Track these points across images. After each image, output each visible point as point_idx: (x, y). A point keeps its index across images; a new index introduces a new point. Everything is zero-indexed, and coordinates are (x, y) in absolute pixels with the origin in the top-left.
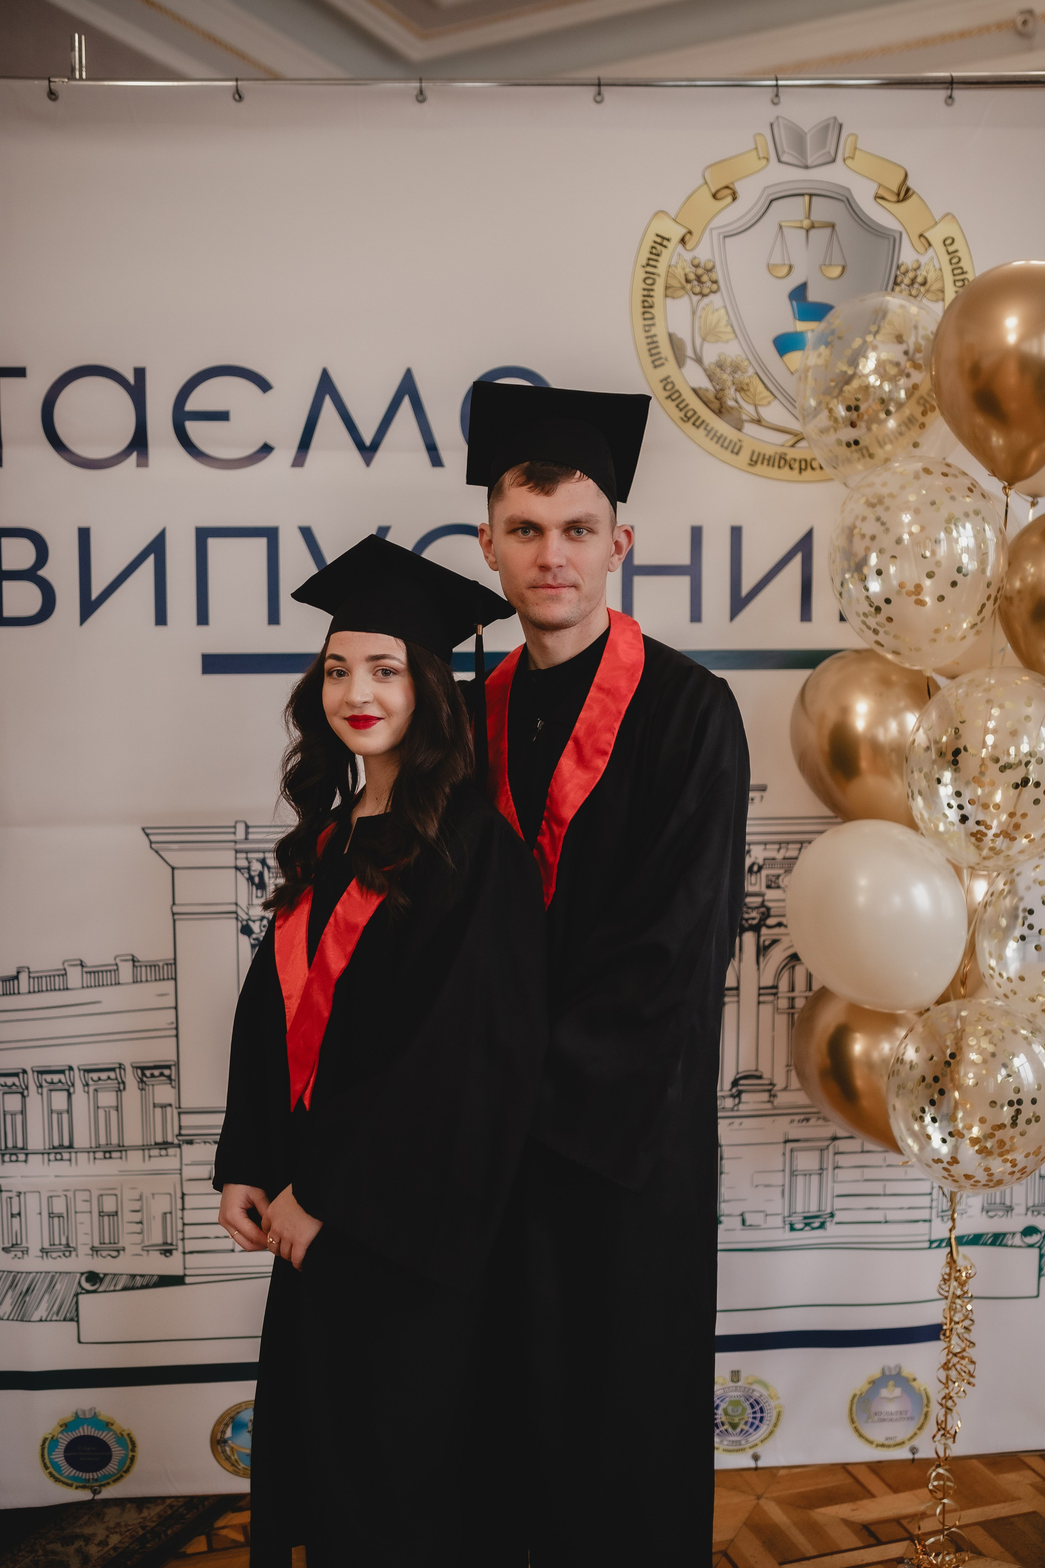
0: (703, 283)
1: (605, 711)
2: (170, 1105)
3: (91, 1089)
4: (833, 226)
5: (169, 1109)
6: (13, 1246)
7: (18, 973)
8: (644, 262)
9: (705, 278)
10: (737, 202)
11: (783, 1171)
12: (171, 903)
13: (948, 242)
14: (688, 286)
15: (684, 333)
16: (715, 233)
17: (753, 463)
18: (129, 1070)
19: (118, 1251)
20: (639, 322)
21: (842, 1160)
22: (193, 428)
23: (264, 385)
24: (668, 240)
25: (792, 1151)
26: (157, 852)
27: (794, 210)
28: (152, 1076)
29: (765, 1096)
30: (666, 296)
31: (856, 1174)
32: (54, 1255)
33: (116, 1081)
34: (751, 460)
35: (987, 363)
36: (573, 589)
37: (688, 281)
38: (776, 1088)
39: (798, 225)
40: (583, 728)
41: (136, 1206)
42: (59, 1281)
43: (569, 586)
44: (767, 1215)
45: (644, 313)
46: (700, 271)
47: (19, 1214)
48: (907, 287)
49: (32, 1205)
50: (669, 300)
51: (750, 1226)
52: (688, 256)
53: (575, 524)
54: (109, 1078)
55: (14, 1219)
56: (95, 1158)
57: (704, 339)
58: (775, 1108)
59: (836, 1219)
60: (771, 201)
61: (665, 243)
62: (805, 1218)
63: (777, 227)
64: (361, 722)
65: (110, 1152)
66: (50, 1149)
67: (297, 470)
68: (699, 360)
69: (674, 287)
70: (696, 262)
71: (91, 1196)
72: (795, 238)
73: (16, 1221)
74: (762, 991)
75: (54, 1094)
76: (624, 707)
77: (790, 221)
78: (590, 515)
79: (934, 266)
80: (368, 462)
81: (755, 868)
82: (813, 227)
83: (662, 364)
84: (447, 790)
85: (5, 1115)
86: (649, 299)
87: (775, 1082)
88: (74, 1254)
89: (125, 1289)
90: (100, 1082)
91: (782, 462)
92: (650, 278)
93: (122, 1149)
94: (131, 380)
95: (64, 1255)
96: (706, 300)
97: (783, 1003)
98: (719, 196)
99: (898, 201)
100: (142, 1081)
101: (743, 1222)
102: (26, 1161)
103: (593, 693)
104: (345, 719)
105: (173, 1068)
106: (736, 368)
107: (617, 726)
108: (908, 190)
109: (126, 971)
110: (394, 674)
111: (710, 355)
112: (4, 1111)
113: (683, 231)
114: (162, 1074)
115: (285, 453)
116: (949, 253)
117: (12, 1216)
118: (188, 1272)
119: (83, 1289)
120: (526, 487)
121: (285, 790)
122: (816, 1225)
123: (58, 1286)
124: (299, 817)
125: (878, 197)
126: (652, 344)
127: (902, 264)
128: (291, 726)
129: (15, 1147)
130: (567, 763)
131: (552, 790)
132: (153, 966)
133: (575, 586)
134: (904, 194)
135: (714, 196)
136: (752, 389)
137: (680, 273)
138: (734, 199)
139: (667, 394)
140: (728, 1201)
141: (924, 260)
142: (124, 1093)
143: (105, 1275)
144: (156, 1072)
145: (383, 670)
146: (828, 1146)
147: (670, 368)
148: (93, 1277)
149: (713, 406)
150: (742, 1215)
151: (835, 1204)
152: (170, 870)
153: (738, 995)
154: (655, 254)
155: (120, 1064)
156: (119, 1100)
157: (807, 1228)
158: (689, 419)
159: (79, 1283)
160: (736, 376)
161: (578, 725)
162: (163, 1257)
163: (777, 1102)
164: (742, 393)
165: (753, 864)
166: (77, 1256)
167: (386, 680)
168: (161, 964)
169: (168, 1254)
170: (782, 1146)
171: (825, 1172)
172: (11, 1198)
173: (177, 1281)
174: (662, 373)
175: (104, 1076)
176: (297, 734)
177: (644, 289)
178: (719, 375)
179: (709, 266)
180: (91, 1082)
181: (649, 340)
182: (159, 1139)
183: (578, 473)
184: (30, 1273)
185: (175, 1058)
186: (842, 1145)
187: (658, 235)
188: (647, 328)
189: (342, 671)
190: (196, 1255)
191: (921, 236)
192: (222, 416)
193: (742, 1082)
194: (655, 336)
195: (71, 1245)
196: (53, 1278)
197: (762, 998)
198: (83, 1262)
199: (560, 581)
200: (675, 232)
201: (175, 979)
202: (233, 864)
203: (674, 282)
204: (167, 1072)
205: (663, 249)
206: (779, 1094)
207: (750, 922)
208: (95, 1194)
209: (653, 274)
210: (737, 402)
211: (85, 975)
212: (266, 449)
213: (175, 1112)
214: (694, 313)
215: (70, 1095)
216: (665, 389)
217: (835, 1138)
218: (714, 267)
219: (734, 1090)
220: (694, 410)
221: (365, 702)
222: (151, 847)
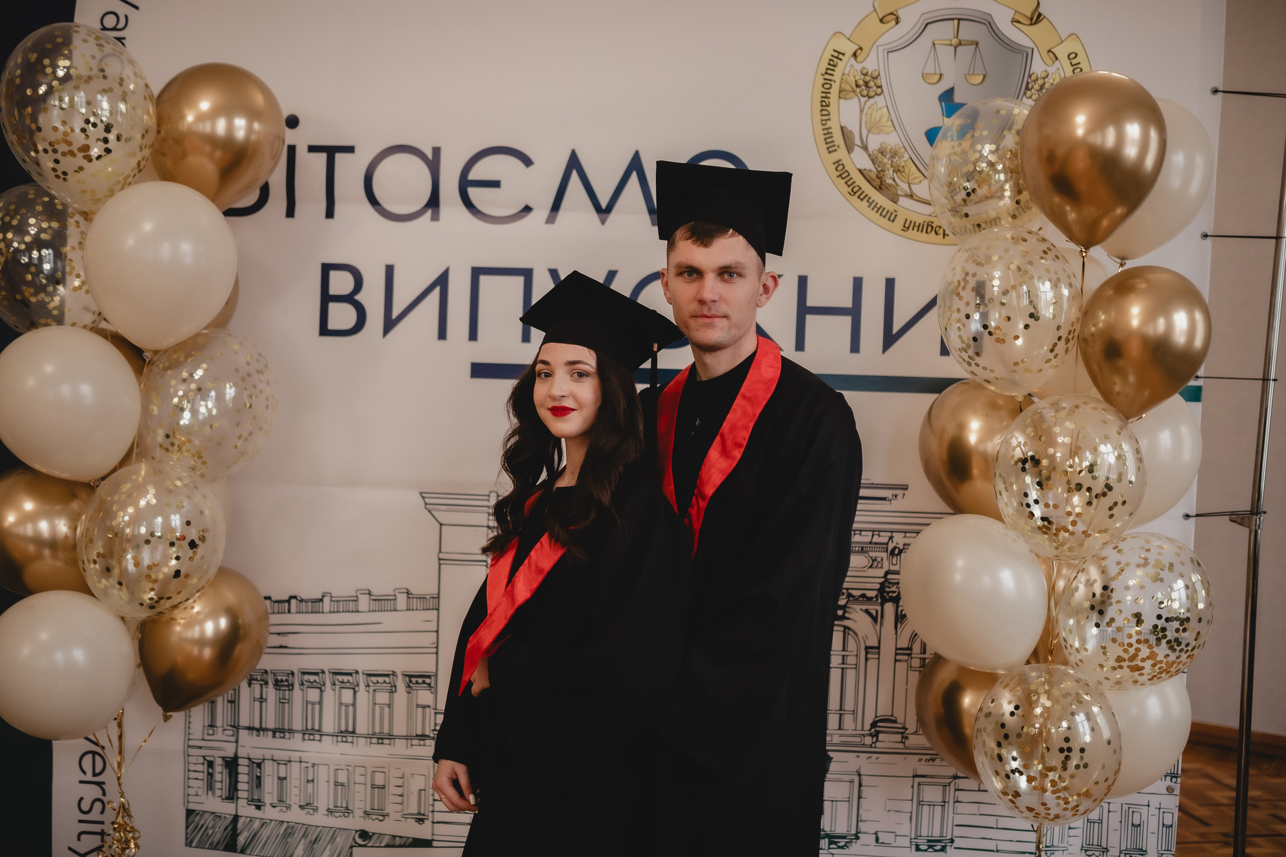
0: (869, 88)
1: (745, 413)
2: (429, 706)
3: (371, 689)
4: (977, 44)
5: (428, 709)
6: (307, 804)
7: (323, 596)
8: (824, 71)
9: (871, 84)
10: (899, 25)
11: (912, 800)
12: (438, 550)
13: (1071, 56)
14: (858, 90)
15: (853, 126)
16: (881, 49)
17: (906, 228)
18: (400, 676)
19: (383, 816)
20: (818, 118)
21: (961, 796)
22: (472, 192)
23: (527, 161)
24: (843, 54)
25: (919, 784)
26: (429, 511)
27: (946, 31)
28: (417, 683)
29: (898, 738)
30: (840, 97)
31: (974, 808)
32: (337, 814)
33: (389, 685)
34: (904, 226)
35: (1060, 151)
36: (725, 319)
37: (857, 86)
38: (907, 732)
39: (949, 42)
40: (728, 427)
41: (399, 782)
42: (339, 835)
43: (721, 317)
44: (896, 836)
45: (822, 110)
46: (868, 78)
47: (313, 781)
48: (1036, 92)
49: (323, 774)
50: (842, 101)
51: (883, 843)
52: (858, 67)
53: (726, 270)
54: (385, 682)
55: (309, 784)
56: (371, 743)
57: (869, 132)
58: (906, 748)
59: (955, 845)
60: (927, 25)
61: (841, 56)
62: (929, 841)
63: (931, 44)
64: (560, 411)
65: (382, 739)
66: (338, 733)
67: (550, 226)
68: (865, 148)
69: (847, 91)
70: (864, 72)
71: (366, 772)
72: (945, 53)
73: (310, 785)
74: (898, 652)
75: (344, 691)
76: (758, 411)
77: (942, 40)
78: (738, 263)
79: (1060, 75)
80: (603, 222)
81: (897, 551)
82: (960, 44)
83: (836, 150)
84: (621, 469)
85: (307, 704)
86: (826, 100)
87: (907, 726)
88: (351, 815)
89: (387, 846)
90: (378, 685)
91: (930, 228)
92: (827, 83)
93: (391, 737)
94: (430, 155)
95: (344, 815)
96: (872, 101)
97: (916, 663)
98: (884, 20)
99: (1031, 24)
100: (409, 687)
101: (877, 840)
102: (320, 741)
103: (739, 401)
104: (549, 409)
105: (433, 678)
106: (894, 154)
107: (751, 425)
108: (1040, 15)
109: (402, 600)
110: (587, 376)
111: (874, 143)
112: (307, 701)
113: (855, 47)
114: (424, 682)
115: (541, 213)
116: (1072, 66)
117: (308, 781)
118: (435, 838)
119: (356, 843)
120: (691, 240)
121: (504, 464)
122: (938, 848)
123: (338, 839)
124: (514, 485)
125: (1014, 21)
126: (828, 134)
127: (1033, 73)
128: (511, 415)
129: (313, 729)
130: (714, 454)
131: (701, 473)
132: (422, 598)
133: (725, 317)
134: (1036, 18)
135: (881, 21)
136: (906, 171)
137: (851, 80)
138: (897, 23)
139: (839, 173)
140: (865, 821)
141: (1051, 70)
142: (395, 694)
143: (374, 834)
144: (420, 680)
145: (578, 372)
146: (950, 783)
147: (842, 153)
148: (364, 835)
149: (875, 184)
150: (876, 833)
151: (954, 833)
152: (438, 525)
153: (879, 654)
154: (832, 65)
155: (394, 672)
156: (391, 699)
157: (930, 850)
158: (855, 193)
159: (354, 838)
160: (895, 160)
161: (725, 424)
162: (417, 824)
163: (907, 743)
164: (899, 173)
165: (895, 548)
166: (353, 817)
167: (580, 380)
168: (428, 597)
169: (421, 822)
170: (912, 779)
171: (947, 804)
172: (307, 767)
173: (426, 843)
174: (835, 157)
175: (381, 679)
176: (515, 421)
177: (822, 92)
178: (880, 159)
179: (876, 74)
180: (371, 684)
181: (826, 131)
182: (419, 733)
183: (731, 230)
184: (319, 827)
185: (434, 670)
186: (962, 783)
187: (835, 51)
188: (824, 122)
189: (548, 373)
190: (441, 824)
191: (1049, 51)
192: (495, 184)
193: (879, 724)
194: (830, 128)
195: (350, 808)
196: (335, 832)
197: (898, 657)
198: (357, 822)
199: (713, 312)
200: (849, 48)
201: (438, 610)
202: (486, 524)
203: (848, 88)
204: (428, 681)
205: (838, 61)
206: (910, 736)
207: (890, 594)
208: (370, 770)
209: (831, 80)
210: (894, 180)
211: (371, 601)
212: (527, 209)
213: (433, 711)
214: (862, 111)
215: (355, 692)
216: (836, 169)
217: (956, 777)
218: (879, 75)
219: (873, 730)
220: (859, 186)
221: (563, 396)
222: (426, 508)
